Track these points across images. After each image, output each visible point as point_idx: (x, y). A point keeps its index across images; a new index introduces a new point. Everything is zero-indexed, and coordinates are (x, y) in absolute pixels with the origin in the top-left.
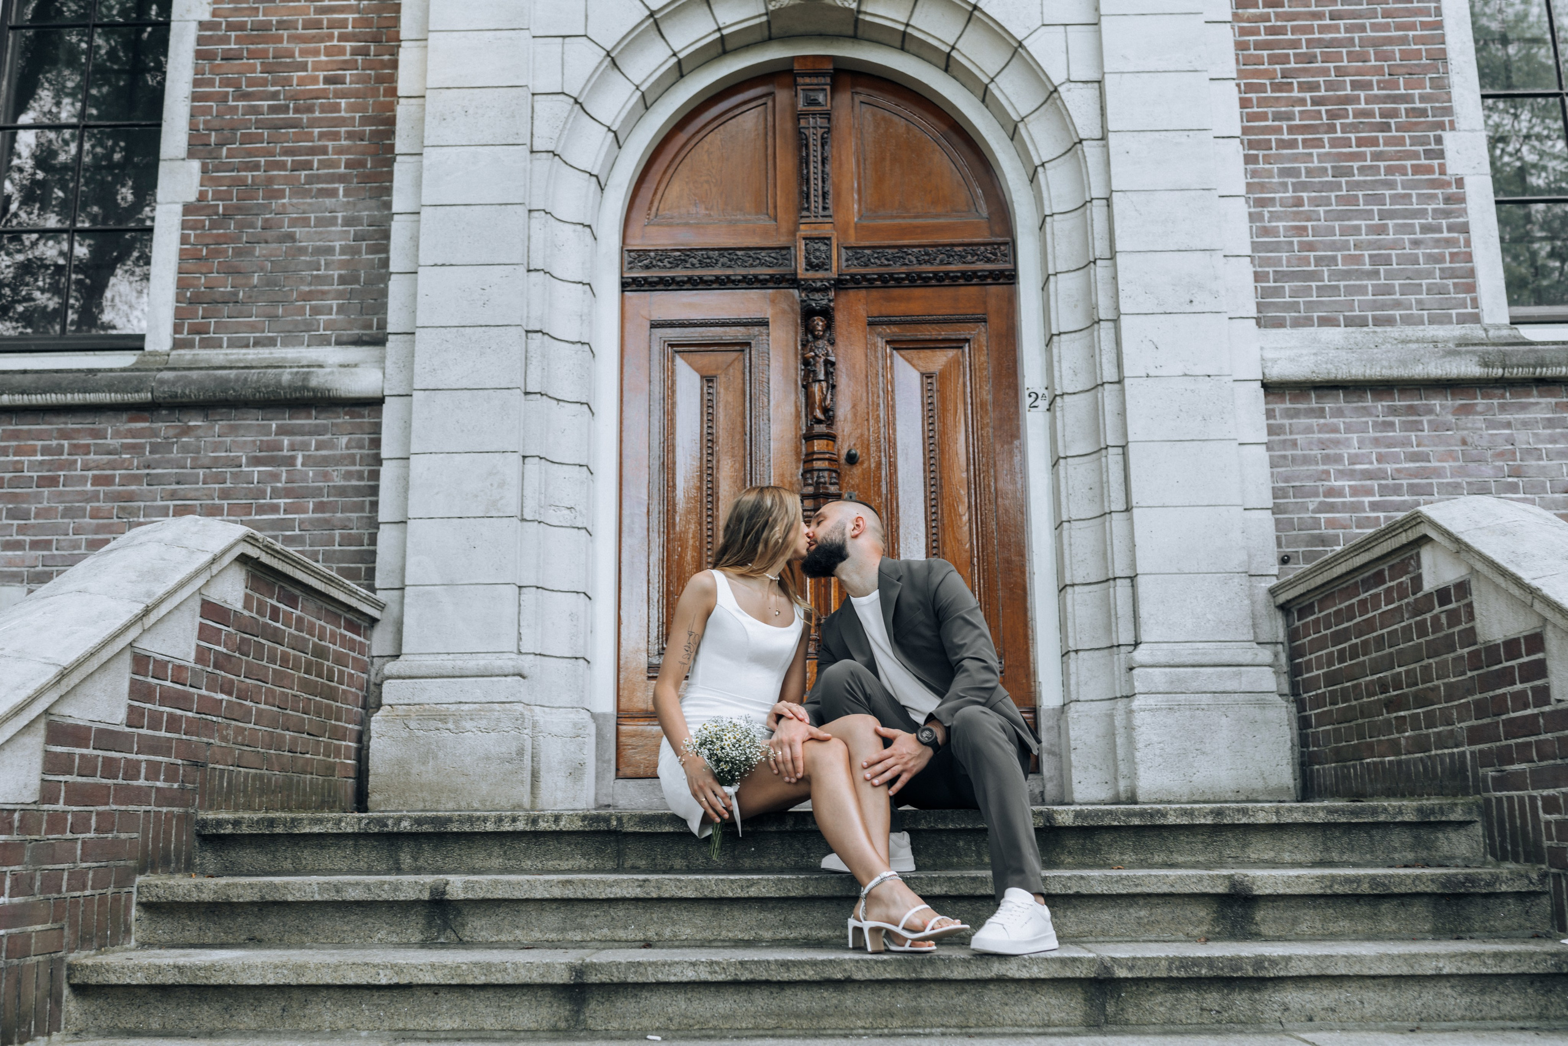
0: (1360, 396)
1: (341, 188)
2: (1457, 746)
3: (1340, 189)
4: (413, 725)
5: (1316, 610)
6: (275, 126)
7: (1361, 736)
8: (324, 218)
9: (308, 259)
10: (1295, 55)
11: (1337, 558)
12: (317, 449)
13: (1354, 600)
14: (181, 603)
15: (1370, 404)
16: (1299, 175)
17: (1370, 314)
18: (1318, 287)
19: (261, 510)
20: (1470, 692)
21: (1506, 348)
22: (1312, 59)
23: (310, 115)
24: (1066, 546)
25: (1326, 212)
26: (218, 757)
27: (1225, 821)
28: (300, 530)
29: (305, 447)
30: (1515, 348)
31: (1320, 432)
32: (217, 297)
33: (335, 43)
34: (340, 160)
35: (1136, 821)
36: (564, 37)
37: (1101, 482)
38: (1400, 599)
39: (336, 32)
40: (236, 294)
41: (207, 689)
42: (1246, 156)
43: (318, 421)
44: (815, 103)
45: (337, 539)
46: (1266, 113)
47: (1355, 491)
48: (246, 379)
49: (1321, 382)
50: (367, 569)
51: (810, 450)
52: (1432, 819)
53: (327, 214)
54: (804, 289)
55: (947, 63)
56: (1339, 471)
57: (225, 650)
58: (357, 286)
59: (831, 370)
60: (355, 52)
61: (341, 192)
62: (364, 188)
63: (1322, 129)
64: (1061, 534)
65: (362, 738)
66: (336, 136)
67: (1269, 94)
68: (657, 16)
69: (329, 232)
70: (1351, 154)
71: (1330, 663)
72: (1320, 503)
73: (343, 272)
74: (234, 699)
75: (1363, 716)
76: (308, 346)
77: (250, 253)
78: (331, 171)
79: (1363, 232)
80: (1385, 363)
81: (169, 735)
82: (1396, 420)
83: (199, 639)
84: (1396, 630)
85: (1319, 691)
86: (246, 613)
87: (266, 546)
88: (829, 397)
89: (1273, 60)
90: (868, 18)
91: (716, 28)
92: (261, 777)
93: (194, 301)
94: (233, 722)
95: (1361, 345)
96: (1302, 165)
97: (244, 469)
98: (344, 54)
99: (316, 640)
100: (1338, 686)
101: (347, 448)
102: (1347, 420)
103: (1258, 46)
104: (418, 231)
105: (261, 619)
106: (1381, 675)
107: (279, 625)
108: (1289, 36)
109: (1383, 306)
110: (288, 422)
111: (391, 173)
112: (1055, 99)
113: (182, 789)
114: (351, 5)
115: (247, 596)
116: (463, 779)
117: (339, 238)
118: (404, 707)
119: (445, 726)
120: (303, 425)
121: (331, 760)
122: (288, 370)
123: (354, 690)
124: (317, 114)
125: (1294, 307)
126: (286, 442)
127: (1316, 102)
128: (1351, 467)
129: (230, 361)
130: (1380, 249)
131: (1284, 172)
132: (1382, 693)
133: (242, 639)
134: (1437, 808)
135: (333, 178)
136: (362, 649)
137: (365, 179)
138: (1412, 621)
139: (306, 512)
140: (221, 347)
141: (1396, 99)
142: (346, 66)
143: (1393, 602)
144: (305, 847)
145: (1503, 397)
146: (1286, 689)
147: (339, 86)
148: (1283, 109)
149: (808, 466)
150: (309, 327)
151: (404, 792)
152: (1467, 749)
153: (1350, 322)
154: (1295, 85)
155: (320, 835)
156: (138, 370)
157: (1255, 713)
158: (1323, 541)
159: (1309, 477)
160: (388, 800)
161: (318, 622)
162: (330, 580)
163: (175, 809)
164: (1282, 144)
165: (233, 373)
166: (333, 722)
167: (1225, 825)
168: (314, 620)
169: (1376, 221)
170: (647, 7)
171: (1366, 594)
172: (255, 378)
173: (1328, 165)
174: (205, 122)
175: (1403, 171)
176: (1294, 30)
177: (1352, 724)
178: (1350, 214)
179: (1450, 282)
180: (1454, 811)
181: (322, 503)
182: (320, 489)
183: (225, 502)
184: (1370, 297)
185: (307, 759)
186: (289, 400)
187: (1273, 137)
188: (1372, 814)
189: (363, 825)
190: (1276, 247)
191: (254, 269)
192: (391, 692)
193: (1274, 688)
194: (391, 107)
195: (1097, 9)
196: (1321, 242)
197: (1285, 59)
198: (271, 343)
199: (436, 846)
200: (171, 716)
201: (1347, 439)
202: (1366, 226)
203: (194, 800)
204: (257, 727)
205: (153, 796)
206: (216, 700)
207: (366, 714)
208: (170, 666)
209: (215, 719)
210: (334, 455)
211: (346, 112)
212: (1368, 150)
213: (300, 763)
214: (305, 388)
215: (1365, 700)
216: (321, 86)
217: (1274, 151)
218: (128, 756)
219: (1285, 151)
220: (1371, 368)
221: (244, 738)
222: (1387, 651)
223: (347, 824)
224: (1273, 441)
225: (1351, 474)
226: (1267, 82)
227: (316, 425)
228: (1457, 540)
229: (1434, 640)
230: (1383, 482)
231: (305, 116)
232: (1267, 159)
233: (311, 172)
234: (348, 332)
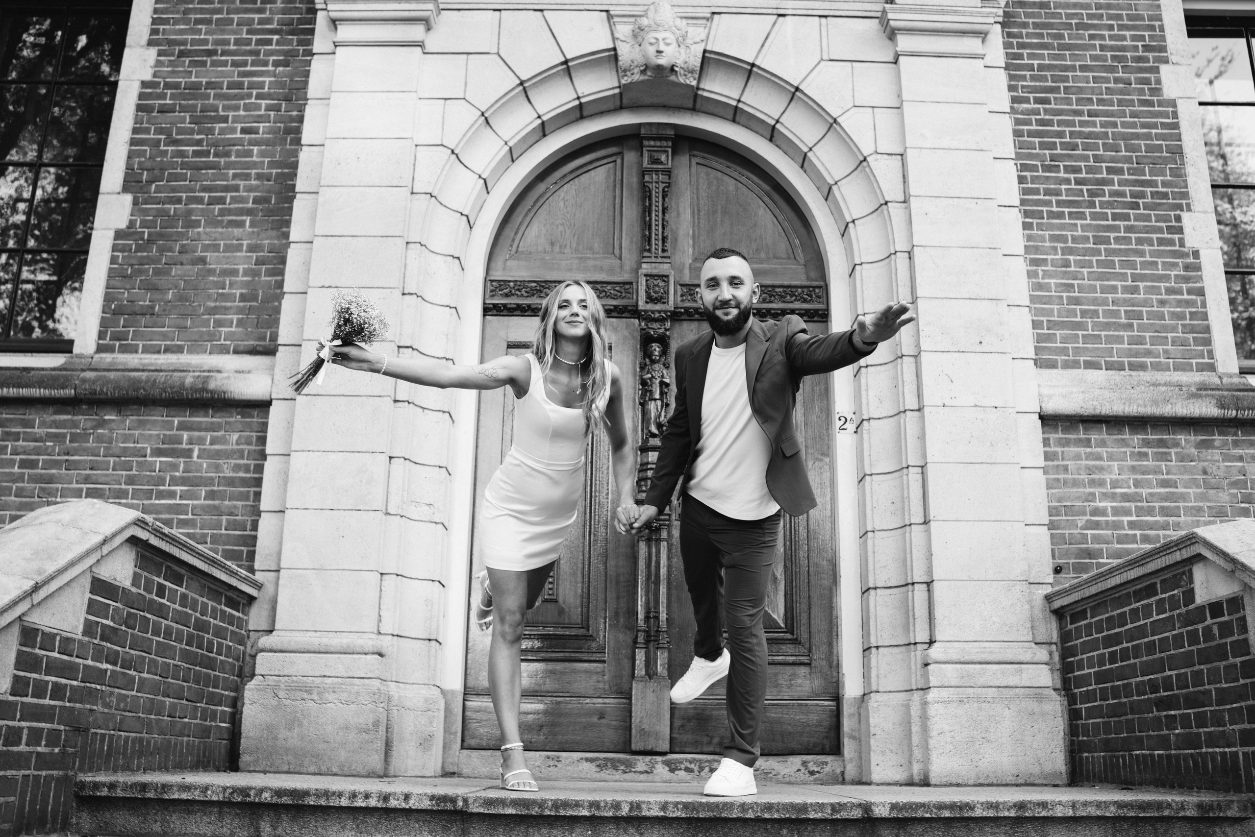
0: (1119, 430)
1: (248, 220)
2: (1229, 746)
3: (1100, 254)
4: (281, 694)
5: (1089, 615)
6: (197, 168)
7: (1131, 730)
8: (232, 245)
9: (215, 279)
10: (1061, 143)
11: (1112, 571)
12: (211, 444)
13: (1126, 609)
14: (71, 581)
15: (1128, 436)
16: (1066, 241)
17: (1126, 360)
18: (1083, 336)
19: (161, 495)
20: (1242, 697)
21: (1239, 393)
22: (1074, 147)
23: (227, 159)
24: (870, 554)
25: (1089, 273)
26: (100, 723)
27: (1027, 814)
28: (193, 515)
29: (201, 441)
30: (1246, 393)
31: (1086, 459)
32: (137, 309)
33: (253, 100)
34: (249, 197)
35: (947, 814)
36: (446, 99)
37: (903, 497)
38: (1171, 610)
39: (254, 92)
40: (153, 307)
41: (92, 660)
42: (1023, 223)
43: (214, 420)
44: (658, 161)
45: (224, 524)
46: (1038, 189)
47: (1116, 512)
48: (155, 381)
49: (1088, 416)
50: (248, 552)
51: (645, 461)
52: (1211, 815)
53: (235, 242)
54: (644, 319)
55: (772, 134)
56: (1104, 494)
57: (112, 624)
58: (255, 304)
59: (666, 390)
60: (269, 108)
61: (248, 224)
62: (267, 220)
63: (1084, 205)
64: (866, 542)
65: (236, 704)
66: (247, 177)
67: (1040, 173)
68: (525, 85)
69: (235, 257)
70: (1108, 226)
71: (1101, 663)
72: (1087, 521)
73: (244, 291)
74: (118, 669)
75: (1133, 712)
76: (210, 353)
77: (168, 273)
78: (241, 206)
79: (1120, 291)
80: (1141, 402)
81: (52, 703)
82: (1150, 451)
83: (88, 613)
84: (1168, 637)
85: (1090, 688)
86: (134, 590)
87: (155, 530)
88: (663, 414)
89: (1043, 146)
90: (706, 94)
91: (575, 96)
92: (141, 739)
93: (117, 313)
94: (117, 690)
95: (1120, 386)
96: (1069, 233)
97: (149, 459)
98: (260, 110)
99: (198, 615)
100: (1109, 684)
101: (237, 444)
102: (1109, 450)
103: (1031, 134)
104: (310, 258)
105: (148, 596)
106: (1152, 677)
107: (164, 601)
108: (1056, 128)
109: (1137, 354)
110: (188, 419)
111: (291, 209)
112: (864, 167)
113: (63, 753)
114: (268, 71)
115: (135, 574)
116: (324, 746)
117: (242, 262)
118: (274, 678)
119: (310, 697)
120: (201, 422)
121: (208, 723)
122: (191, 374)
123: (231, 660)
124: (233, 158)
125: (1064, 351)
126: (185, 437)
127: (1078, 182)
128: (1113, 490)
129: (144, 365)
130: (1133, 306)
131: (1054, 238)
132: (1151, 693)
133: (129, 613)
134: (1215, 804)
135: (242, 212)
136: (240, 623)
137: (269, 213)
138: (1184, 630)
139: (198, 498)
140: (136, 352)
141: (1143, 183)
142: (260, 119)
143: (1165, 612)
144: (174, 812)
145: (1236, 434)
146: (1059, 685)
147: (253, 136)
148: (1052, 186)
149: (642, 475)
150: (212, 337)
151: (271, 754)
152: (1240, 750)
153: (1110, 367)
154: (1062, 167)
155: (188, 801)
156: (65, 369)
157: (1034, 706)
158: (1090, 554)
159: (1078, 498)
160: (257, 761)
161: (201, 599)
162: (213, 562)
163: (55, 773)
164: (1052, 215)
165: (143, 375)
166: (211, 689)
167: (1026, 818)
168: (197, 597)
169: (1129, 283)
170: (518, 78)
171: (1138, 604)
172: (163, 379)
173: (1090, 234)
174: (140, 163)
175: (1150, 242)
176: (1060, 123)
177: (1122, 718)
178: (1108, 276)
179: (1190, 336)
180: (1230, 808)
181: (213, 491)
182: (212, 479)
183: (130, 487)
184: (1126, 346)
185: (185, 723)
186: (191, 400)
187: (1045, 209)
188: (1158, 809)
189: (227, 795)
190: (1049, 300)
191: (170, 286)
192: (263, 663)
193: (1050, 684)
194: (295, 153)
195: (899, 96)
196: (1085, 297)
197: (1053, 146)
198: (179, 350)
199: (294, 817)
200: (55, 684)
201: (1109, 466)
202: (1122, 286)
203: (74, 763)
204: (139, 694)
205: (33, 760)
206: (101, 670)
207: (242, 681)
208: (58, 638)
209: (98, 687)
210: (226, 450)
211: (257, 157)
212: (1122, 224)
213: (178, 727)
214: (204, 390)
215: (1135, 698)
216: (239, 135)
217: (1045, 221)
218: (11, 723)
219: (1054, 221)
220: (1129, 406)
221: (126, 705)
222: (1158, 655)
223: (213, 792)
224: (1049, 466)
225: (1113, 497)
226: (1039, 164)
227: (212, 423)
228: (1233, 561)
229: (1205, 648)
230: (1139, 504)
231: (222, 160)
232: (1040, 227)
233: (224, 206)
234: (245, 343)
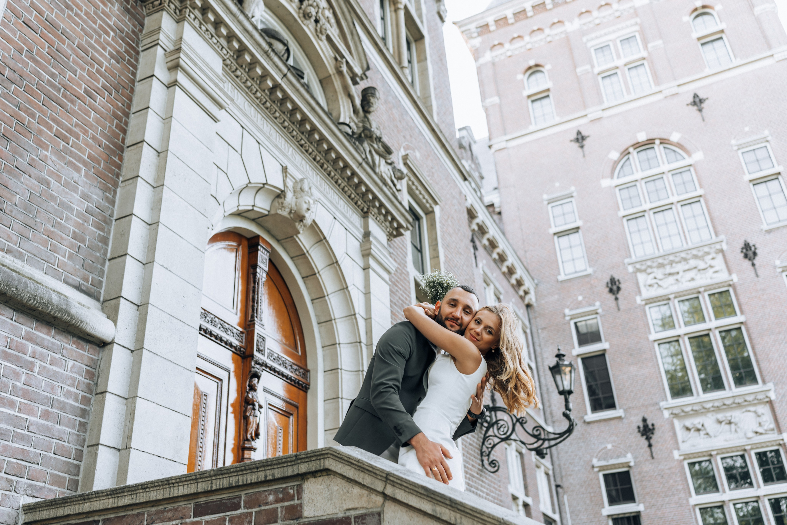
1: (83, 169)
6: (49, 96)
8: (70, 184)
9: (57, 207)
12: (50, 364)
23: (72, 106)
28: (29, 431)
29: (42, 358)
33: (94, 71)
34: (85, 150)
36: (218, 167)
43: (54, 340)
44: (263, 263)
50: (70, 480)
53: (73, 182)
54: (254, 361)
58: (83, 246)
60: (104, 87)
61: (83, 172)
62: (96, 179)
66: (85, 132)
73: (76, 230)
76: (46, 273)
77: (17, 176)
78: (79, 153)
90: (297, 239)
91: (253, 204)
98: (98, 84)
101: (71, 371)
110: (34, 331)
114: (106, 56)
117: (77, 203)
124: (76, 109)
126: (30, 348)
135: (80, 159)
137: (99, 174)
142: (98, 91)
147: (92, 101)
150: (48, 259)
181: (47, 411)
182: (48, 399)
198: (21, 257)
210: (62, 374)
211: (93, 121)
216: (82, 93)
227: (53, 343)
231: (69, 104)
233: (67, 145)
234: (73, 277)
